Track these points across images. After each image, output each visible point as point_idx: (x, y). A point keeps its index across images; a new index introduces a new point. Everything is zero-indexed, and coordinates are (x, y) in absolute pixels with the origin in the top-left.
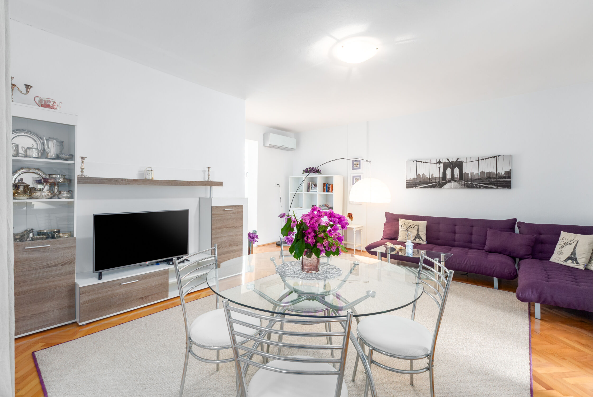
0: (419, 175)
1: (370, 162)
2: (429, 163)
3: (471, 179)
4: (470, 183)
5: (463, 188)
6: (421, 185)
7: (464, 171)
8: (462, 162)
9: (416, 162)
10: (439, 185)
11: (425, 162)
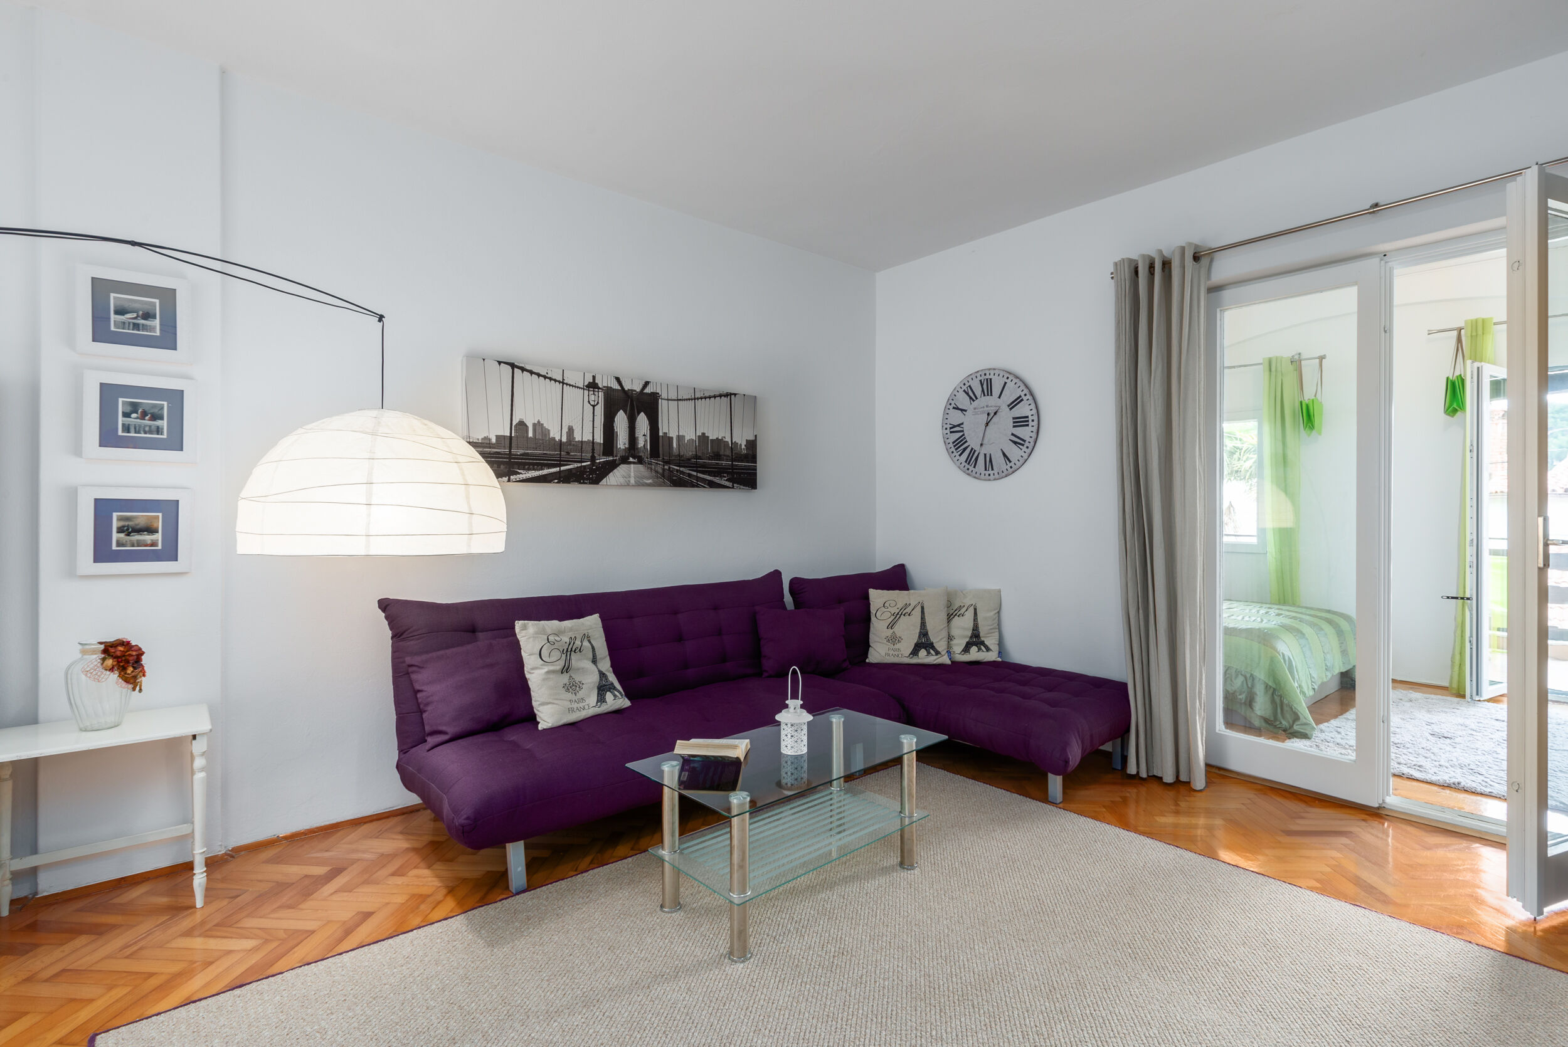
0: (521, 424)
1: (381, 318)
2: (559, 382)
3: (679, 455)
4: (677, 470)
5: (660, 485)
6: (529, 469)
7: (663, 429)
8: (655, 397)
9: (509, 368)
10: (592, 471)
11: (545, 377)
